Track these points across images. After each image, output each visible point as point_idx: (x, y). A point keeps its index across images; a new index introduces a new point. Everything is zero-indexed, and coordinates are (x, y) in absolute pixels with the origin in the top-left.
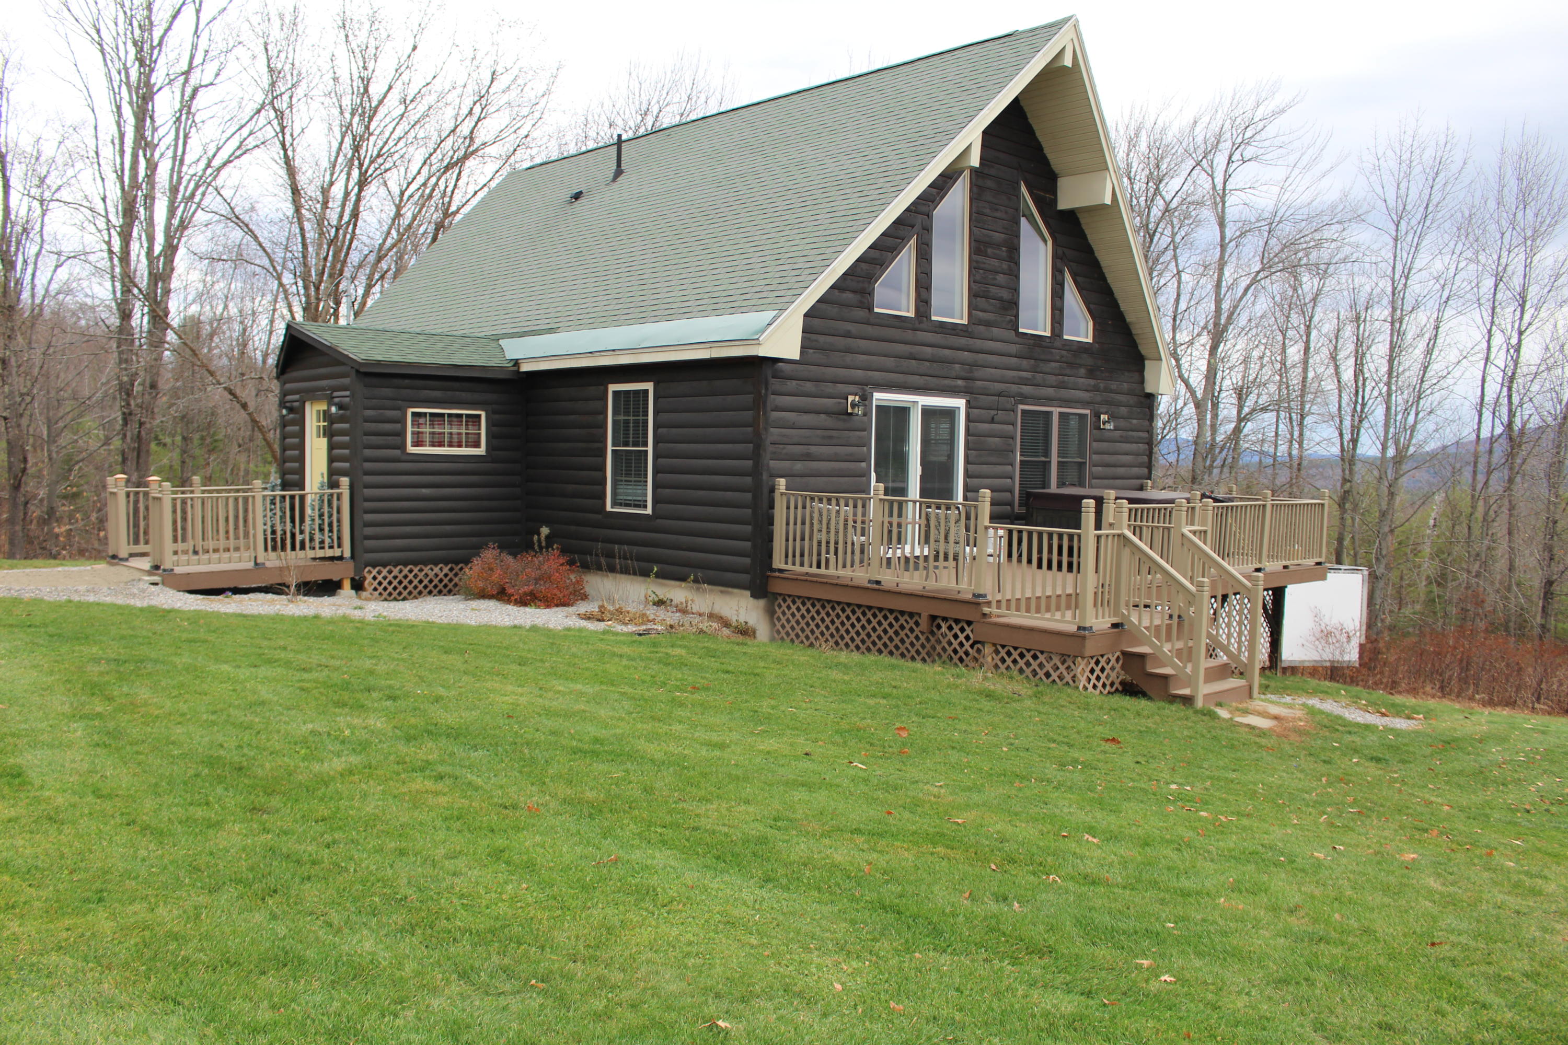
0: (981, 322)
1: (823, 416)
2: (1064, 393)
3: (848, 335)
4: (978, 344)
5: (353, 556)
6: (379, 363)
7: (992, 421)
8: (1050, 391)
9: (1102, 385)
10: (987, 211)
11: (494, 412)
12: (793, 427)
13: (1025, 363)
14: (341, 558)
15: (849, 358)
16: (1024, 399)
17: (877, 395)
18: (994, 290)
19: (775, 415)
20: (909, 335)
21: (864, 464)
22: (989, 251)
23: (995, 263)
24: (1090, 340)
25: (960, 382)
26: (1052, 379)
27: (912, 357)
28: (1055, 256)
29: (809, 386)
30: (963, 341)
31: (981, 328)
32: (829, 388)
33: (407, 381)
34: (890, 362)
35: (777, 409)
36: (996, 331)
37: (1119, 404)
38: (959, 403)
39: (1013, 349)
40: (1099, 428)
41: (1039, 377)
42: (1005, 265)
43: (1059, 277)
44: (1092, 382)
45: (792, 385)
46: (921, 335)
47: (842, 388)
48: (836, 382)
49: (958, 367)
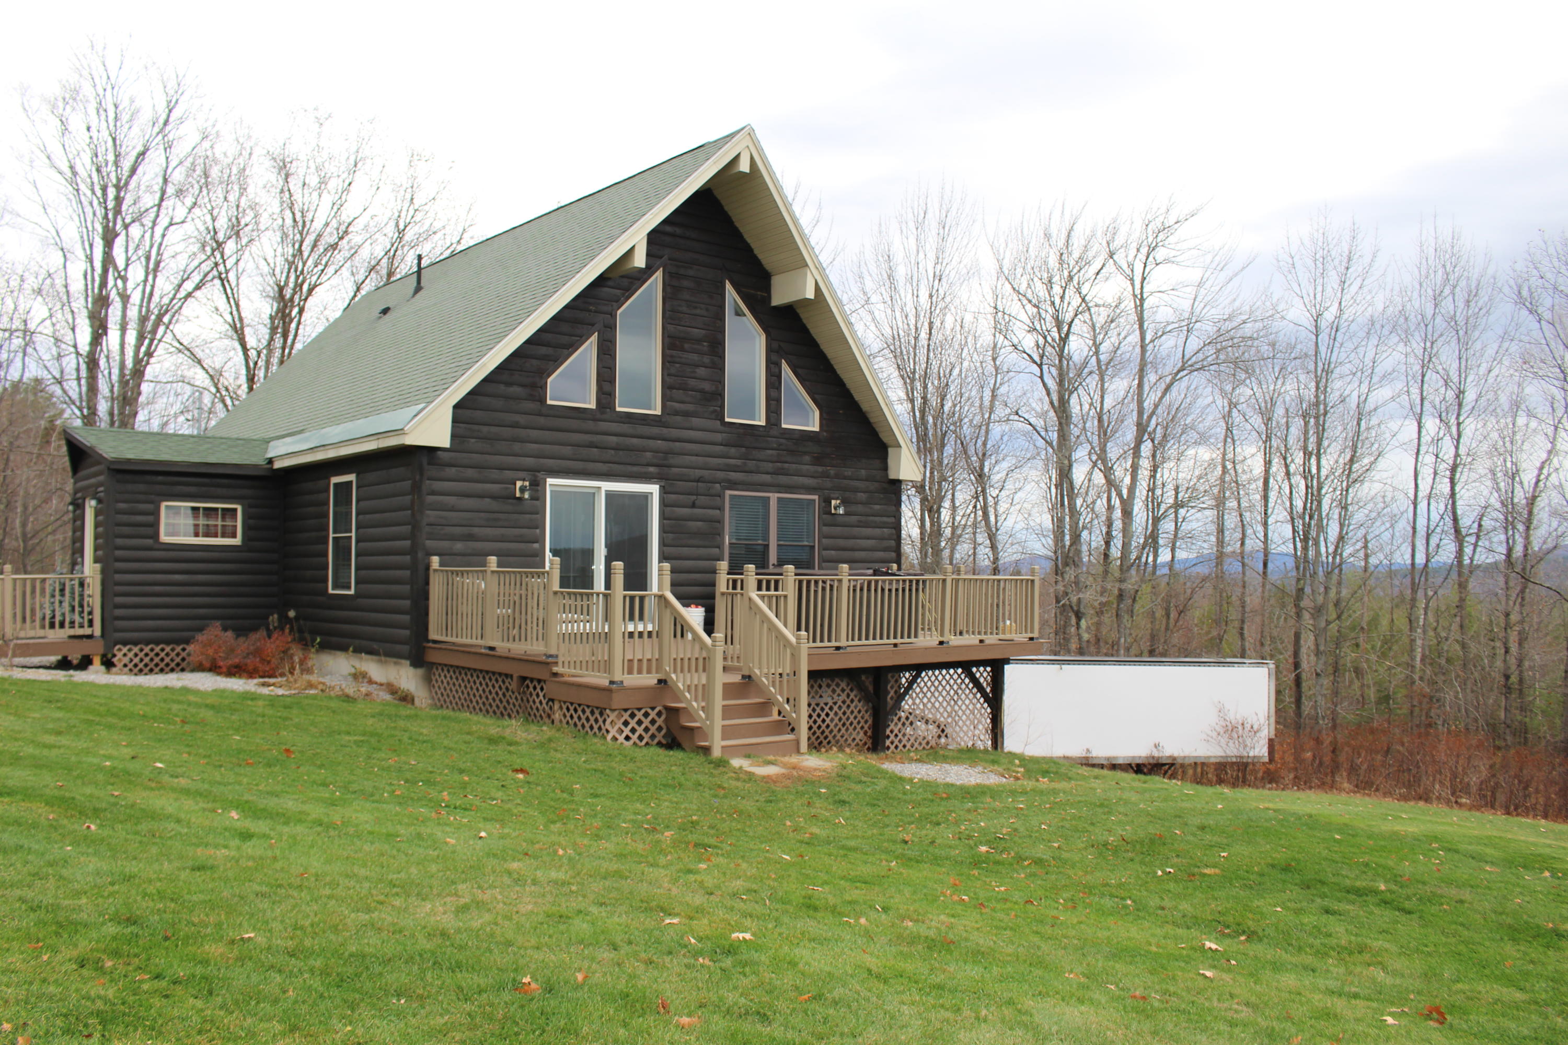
0: (676, 413)
1: (487, 500)
2: (783, 479)
3: (515, 425)
4: (675, 433)
5: (103, 635)
6: (129, 461)
7: (693, 506)
8: (767, 478)
9: (832, 472)
10: (684, 309)
11: (250, 506)
12: (453, 509)
13: (733, 451)
14: (90, 637)
15: (517, 447)
16: (733, 485)
17: (550, 481)
18: (692, 383)
19: (430, 499)
20: (590, 425)
21: (536, 546)
22: (686, 346)
23: (695, 357)
24: (816, 428)
25: (651, 469)
26: (769, 466)
27: (592, 446)
28: (769, 350)
29: (470, 473)
30: (655, 431)
31: (679, 418)
32: (495, 474)
33: (160, 478)
34: (567, 450)
35: (433, 493)
36: (695, 421)
37: (856, 490)
38: (654, 489)
39: (719, 437)
40: (830, 513)
41: (751, 464)
42: (706, 360)
43: (774, 369)
44: (820, 469)
45: (451, 471)
46: (604, 426)
47: (509, 474)
48: (501, 469)
49: (649, 454)
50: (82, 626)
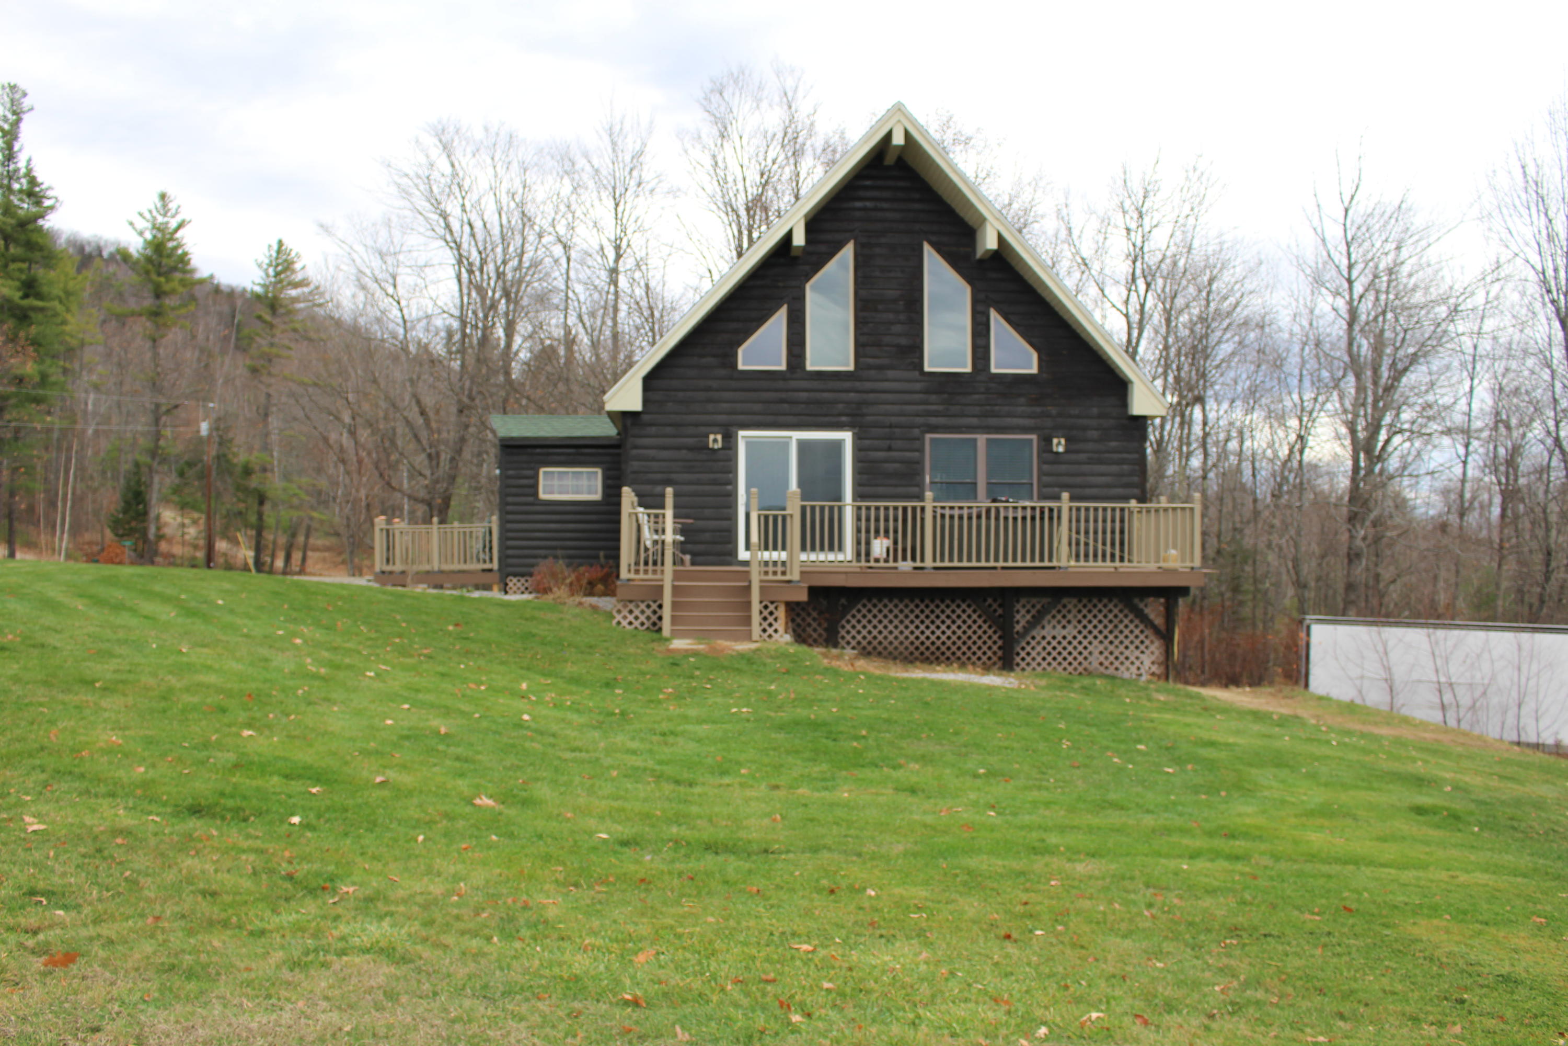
0: (870, 367)
1: (684, 452)
2: (993, 421)
3: (708, 389)
4: (869, 385)
5: (500, 570)
6: (512, 439)
7: (890, 449)
8: (974, 421)
9: (1054, 411)
10: (877, 274)
11: (609, 469)
12: (654, 459)
13: (933, 398)
14: (490, 570)
15: (710, 407)
16: (934, 429)
17: (742, 433)
18: (887, 339)
19: (634, 452)
20: (780, 384)
21: (729, 487)
22: (880, 307)
23: (891, 316)
24: (1034, 370)
25: (844, 419)
26: (977, 410)
27: (782, 401)
28: (975, 302)
29: (668, 430)
30: (847, 385)
31: (873, 373)
32: (691, 430)
33: (538, 450)
34: (757, 407)
35: (636, 447)
36: (891, 374)
37: (1085, 428)
38: (846, 437)
39: (918, 386)
40: (1051, 451)
41: (955, 409)
42: (902, 317)
43: (983, 319)
44: (1038, 410)
45: (653, 430)
46: (794, 384)
47: (703, 429)
48: (696, 425)
49: (841, 406)
50: (485, 561)
